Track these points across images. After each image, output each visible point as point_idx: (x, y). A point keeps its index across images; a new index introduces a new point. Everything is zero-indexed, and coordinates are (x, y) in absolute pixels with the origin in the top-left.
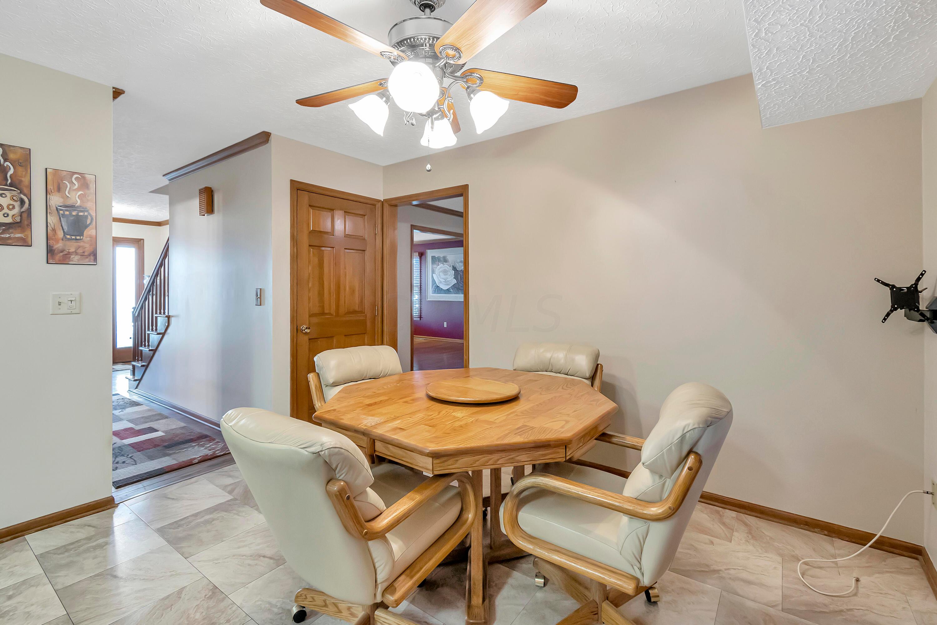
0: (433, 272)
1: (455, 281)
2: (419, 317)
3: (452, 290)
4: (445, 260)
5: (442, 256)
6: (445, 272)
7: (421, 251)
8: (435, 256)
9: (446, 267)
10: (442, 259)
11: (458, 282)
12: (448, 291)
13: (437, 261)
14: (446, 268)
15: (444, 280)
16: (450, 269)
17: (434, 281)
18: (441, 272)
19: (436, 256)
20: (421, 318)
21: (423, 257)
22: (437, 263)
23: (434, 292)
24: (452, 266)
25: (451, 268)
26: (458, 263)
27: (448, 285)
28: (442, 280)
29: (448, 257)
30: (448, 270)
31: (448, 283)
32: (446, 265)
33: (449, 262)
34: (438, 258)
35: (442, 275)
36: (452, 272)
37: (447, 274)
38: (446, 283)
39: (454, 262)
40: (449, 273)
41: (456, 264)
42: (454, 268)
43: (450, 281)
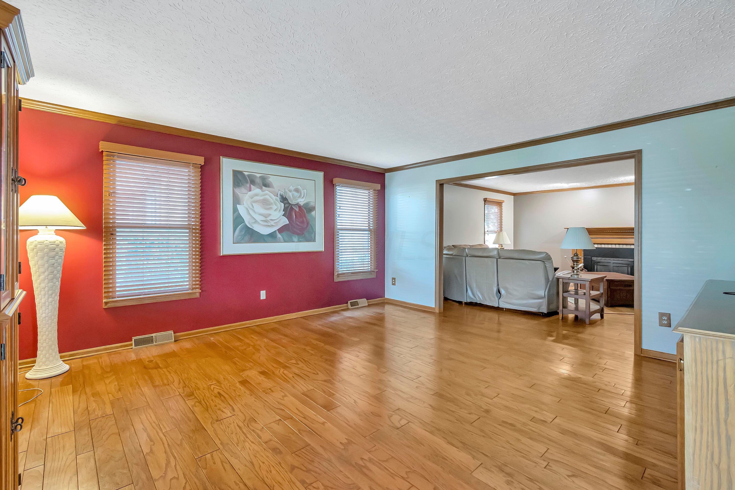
0: (236, 201)
1: (285, 221)
2: (196, 292)
3: (279, 235)
4: (265, 184)
6: (265, 203)
8: (241, 173)
9: (267, 194)
10: (258, 181)
11: (292, 223)
12: (272, 237)
13: (247, 182)
14: (267, 197)
15: (263, 218)
16: (276, 200)
17: (238, 218)
18: (256, 202)
19: (246, 173)
22: (248, 185)
23: (239, 238)
24: (279, 196)
25: (278, 199)
26: (290, 191)
27: (272, 226)
28: (259, 218)
29: (272, 179)
30: (272, 201)
31: (272, 223)
32: (267, 192)
33: (273, 187)
34: (249, 176)
35: (259, 209)
36: (279, 205)
37: (271, 208)
38: (266, 222)
39: (285, 189)
40: (275, 207)
41: (290, 194)
42: (284, 199)
43: (275, 220)
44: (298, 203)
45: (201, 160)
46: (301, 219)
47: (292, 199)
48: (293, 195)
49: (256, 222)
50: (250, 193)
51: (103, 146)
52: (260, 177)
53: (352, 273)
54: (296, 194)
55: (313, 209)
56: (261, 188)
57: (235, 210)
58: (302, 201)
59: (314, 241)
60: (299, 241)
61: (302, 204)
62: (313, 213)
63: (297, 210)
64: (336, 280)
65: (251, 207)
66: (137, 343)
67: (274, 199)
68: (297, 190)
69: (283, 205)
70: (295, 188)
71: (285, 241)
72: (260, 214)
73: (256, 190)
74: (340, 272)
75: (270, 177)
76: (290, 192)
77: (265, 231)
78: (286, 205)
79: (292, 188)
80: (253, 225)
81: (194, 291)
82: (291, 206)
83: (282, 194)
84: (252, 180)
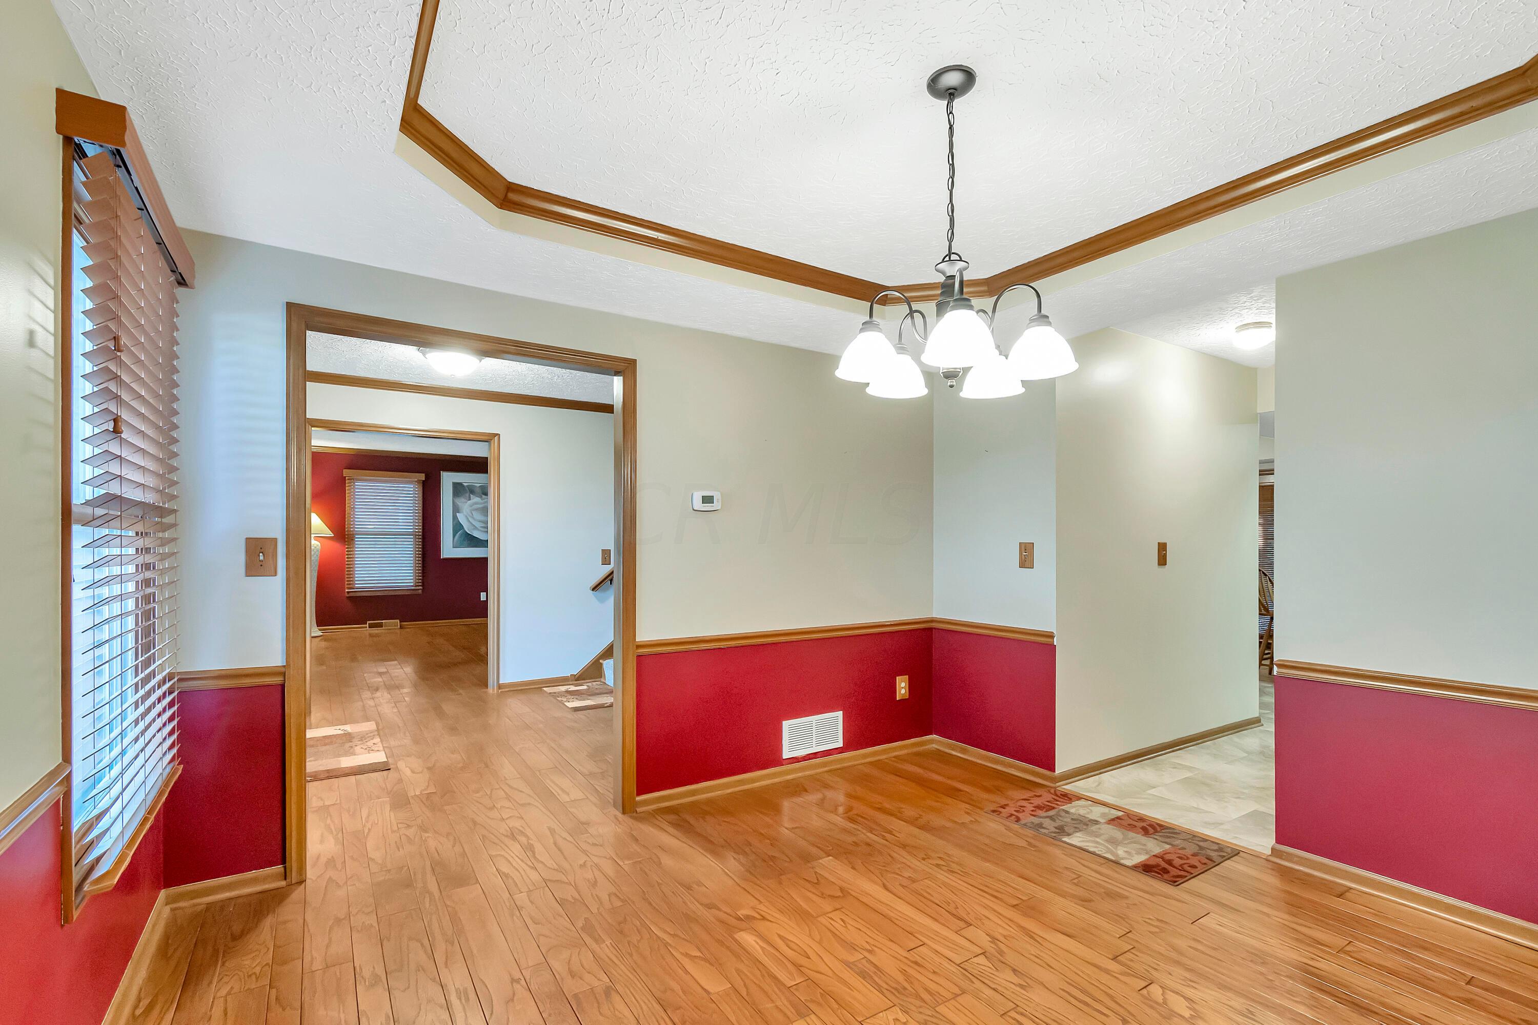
0: (456, 510)
2: (420, 589)
8: (460, 484)
15: (483, 524)
17: (457, 527)
18: (476, 510)
19: (466, 485)
21: (430, 483)
23: (460, 544)
28: (479, 525)
45: (422, 477)
49: (475, 528)
50: (469, 502)
51: (346, 473)
52: (481, 487)
56: (481, 498)
57: (455, 518)
65: (470, 514)
66: (371, 626)
72: (480, 521)
73: (474, 499)
77: (484, 536)
81: (417, 588)
84: (471, 490)
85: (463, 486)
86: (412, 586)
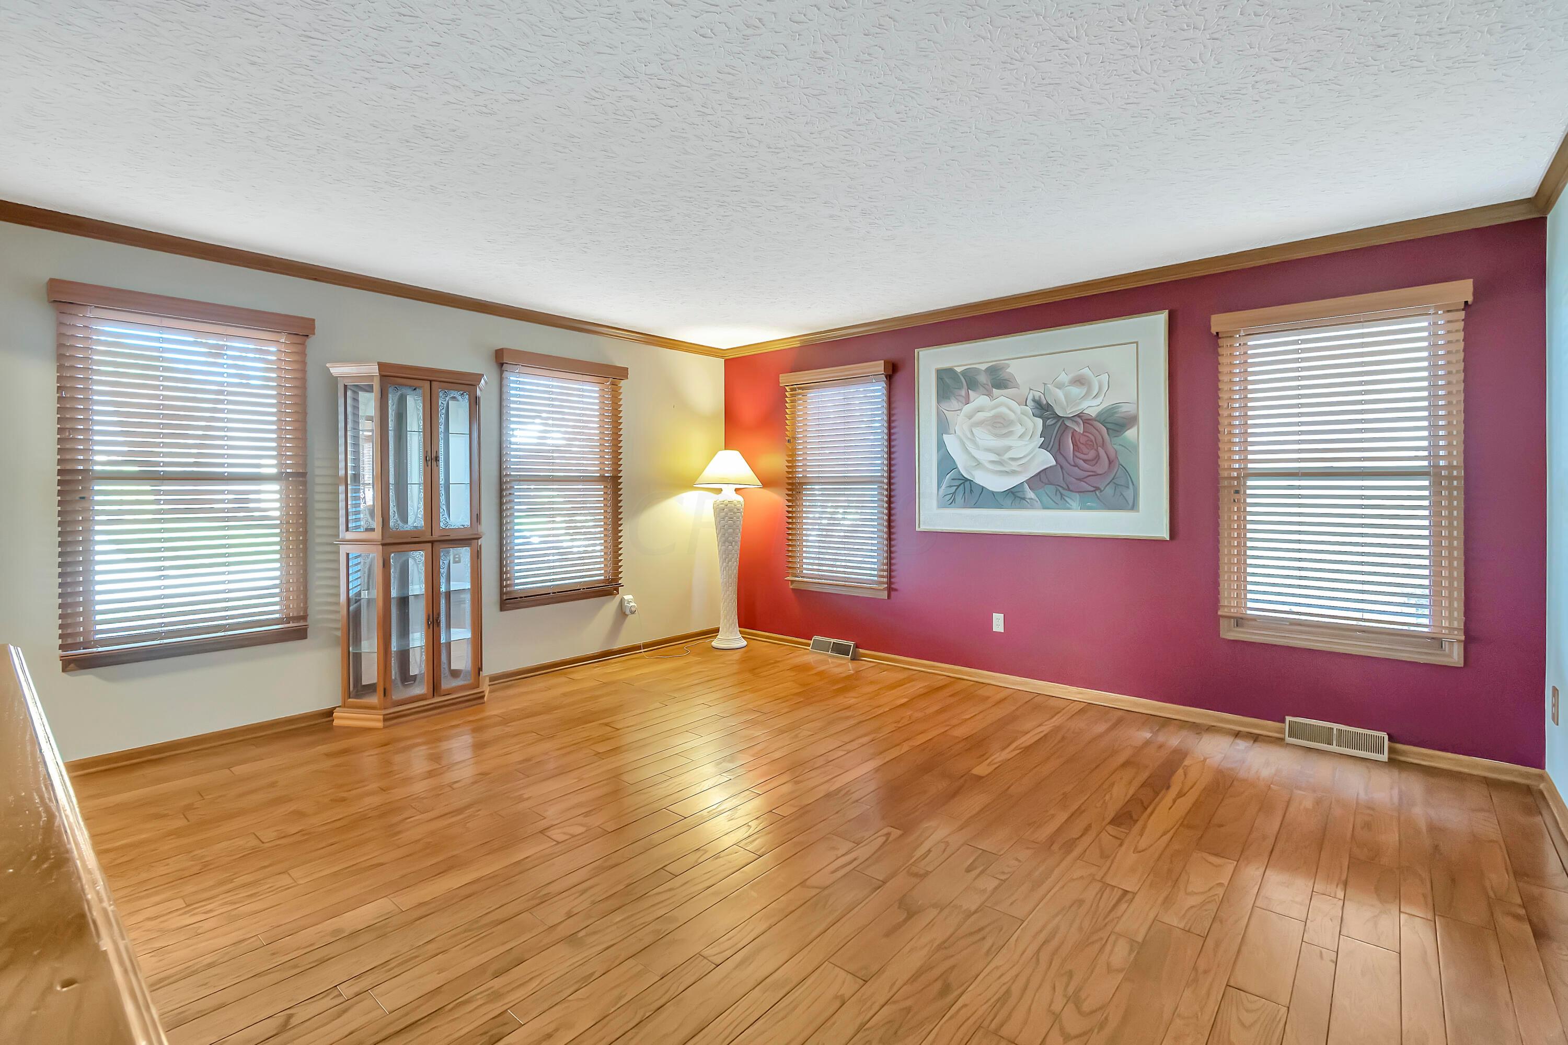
0: (943, 427)
1: (1047, 459)
2: (884, 589)
3: (1030, 494)
4: (999, 382)
5: (983, 367)
6: (999, 425)
7: (893, 355)
8: (950, 371)
9: (1002, 403)
10: (983, 379)
11: (1064, 464)
12: (1014, 497)
13: (960, 388)
14: (1004, 410)
15: (994, 457)
16: (1024, 414)
17: (946, 463)
18: (979, 424)
19: (959, 370)
20: (893, 593)
21: (899, 377)
22: (963, 393)
23: (950, 501)
24: (1030, 402)
25: (1029, 410)
26: (1060, 386)
27: (1014, 473)
28: (984, 457)
29: (1015, 369)
30: (1012, 416)
31: (1014, 466)
32: (1002, 399)
33: (1017, 386)
34: (964, 373)
35: (985, 438)
36: (1030, 424)
37: (1009, 434)
38: (1002, 465)
39: (1045, 384)
40: (1019, 430)
41: (1060, 394)
42: (1043, 409)
43: (1021, 458)
44: (1081, 413)
46: (1092, 454)
47: (1065, 403)
48: (1067, 396)
49: (979, 464)
50: (968, 408)
52: (987, 369)
53: (1291, 624)
54: (1076, 391)
55: (1131, 421)
56: (989, 394)
57: (941, 445)
58: (1092, 407)
59: (1134, 507)
60: (1084, 507)
61: (1093, 412)
62: (1130, 433)
63: (1080, 429)
64: (1229, 633)
65: (969, 435)
67: (1019, 412)
68: (1079, 381)
69: (1039, 422)
70: (1071, 376)
71: (1045, 507)
72: (989, 450)
73: (979, 400)
74: (1249, 612)
75: (1008, 366)
76: (1059, 388)
77: (997, 484)
78: (1049, 422)
79: (1064, 378)
80: (973, 473)
81: (880, 586)
82: (1063, 421)
83: (1037, 398)
84: (970, 381)
85: (955, 372)
86: (873, 582)
